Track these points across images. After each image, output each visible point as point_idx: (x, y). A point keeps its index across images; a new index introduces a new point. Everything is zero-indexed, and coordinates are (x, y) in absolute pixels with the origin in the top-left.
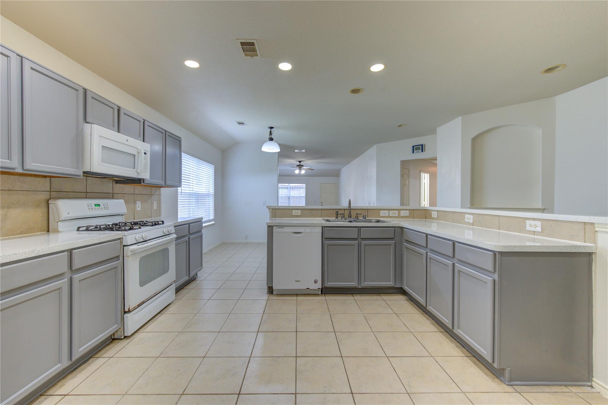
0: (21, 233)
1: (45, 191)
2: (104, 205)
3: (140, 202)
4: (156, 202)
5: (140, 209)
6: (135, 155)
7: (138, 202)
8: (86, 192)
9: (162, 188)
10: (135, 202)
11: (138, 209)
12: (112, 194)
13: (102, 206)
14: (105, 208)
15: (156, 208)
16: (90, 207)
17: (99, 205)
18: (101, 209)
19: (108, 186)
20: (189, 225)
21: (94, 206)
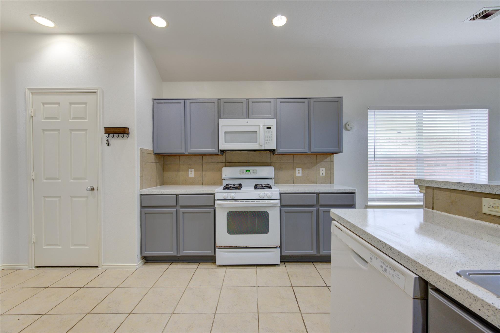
0: (211, 184)
1: (223, 163)
2: (253, 171)
3: (301, 168)
4: (324, 169)
5: (301, 175)
6: (257, 132)
7: (297, 169)
8: (248, 162)
9: (334, 154)
10: (294, 169)
11: (297, 175)
12: (270, 163)
13: (251, 171)
14: (253, 173)
15: (324, 175)
16: (242, 172)
17: (249, 171)
18: (250, 174)
19: (267, 157)
20: (319, 194)
21: (245, 171)
